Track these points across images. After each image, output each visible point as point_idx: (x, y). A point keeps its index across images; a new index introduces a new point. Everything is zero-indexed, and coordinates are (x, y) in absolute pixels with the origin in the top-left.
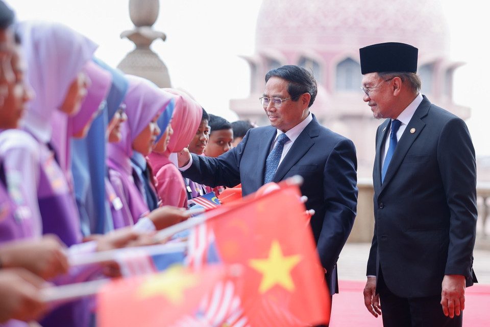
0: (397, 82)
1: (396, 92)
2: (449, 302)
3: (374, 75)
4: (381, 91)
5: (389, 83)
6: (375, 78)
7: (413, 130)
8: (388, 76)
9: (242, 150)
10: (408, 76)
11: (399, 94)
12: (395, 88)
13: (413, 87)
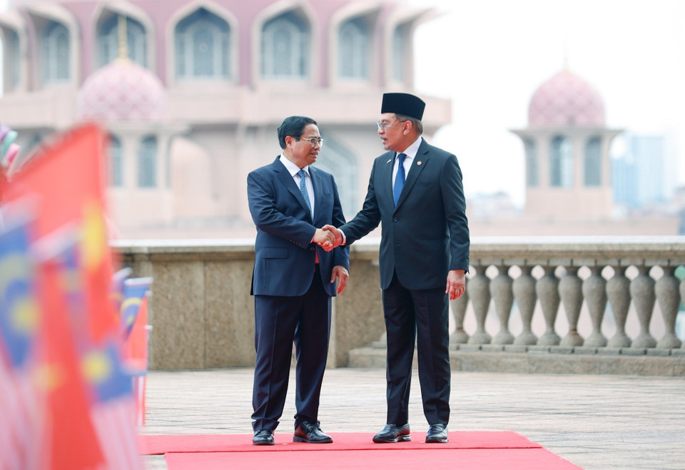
0: (408, 125)
1: (405, 132)
2: (456, 291)
3: (392, 115)
4: (395, 128)
5: (402, 124)
6: (393, 117)
7: (419, 163)
8: (403, 118)
9: (255, 184)
10: (417, 122)
11: (408, 134)
12: (405, 129)
13: (418, 130)
